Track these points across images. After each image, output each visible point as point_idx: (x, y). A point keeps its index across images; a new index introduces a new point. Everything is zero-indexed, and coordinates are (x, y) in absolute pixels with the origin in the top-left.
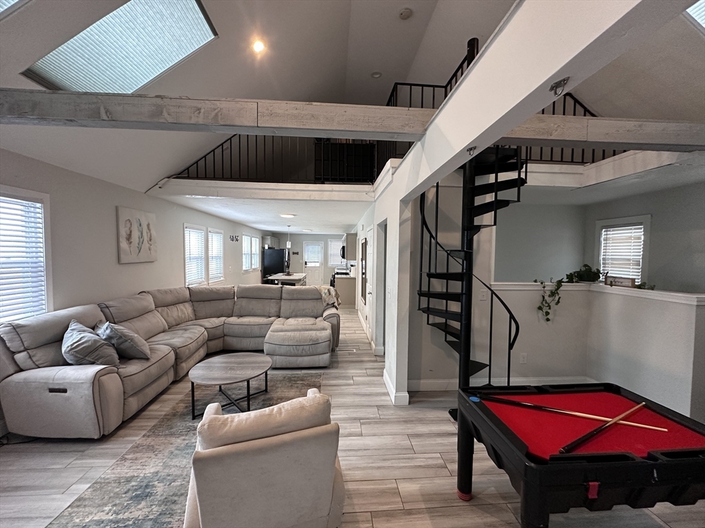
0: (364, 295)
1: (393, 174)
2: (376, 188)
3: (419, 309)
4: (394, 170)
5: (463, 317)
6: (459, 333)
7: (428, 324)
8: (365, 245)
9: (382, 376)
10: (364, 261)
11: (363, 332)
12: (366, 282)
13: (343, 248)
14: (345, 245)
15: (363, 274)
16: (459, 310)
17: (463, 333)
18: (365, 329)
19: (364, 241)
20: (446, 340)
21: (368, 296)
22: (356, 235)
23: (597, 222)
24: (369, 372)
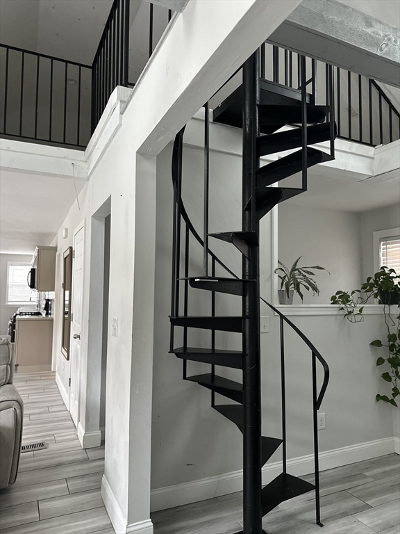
0: (66, 344)
1: (122, 113)
2: (91, 154)
3: (172, 351)
4: (124, 105)
5: (248, 358)
6: (240, 389)
7: (185, 378)
8: (69, 259)
9: (99, 489)
10: (67, 292)
11: (62, 408)
12: (70, 319)
13: (33, 271)
14: (36, 267)
15: (65, 313)
16: (239, 348)
17: (248, 388)
18: (66, 402)
19: (68, 252)
20: (213, 405)
21: (73, 342)
22: (55, 249)
23: (375, 233)
24: (73, 485)
